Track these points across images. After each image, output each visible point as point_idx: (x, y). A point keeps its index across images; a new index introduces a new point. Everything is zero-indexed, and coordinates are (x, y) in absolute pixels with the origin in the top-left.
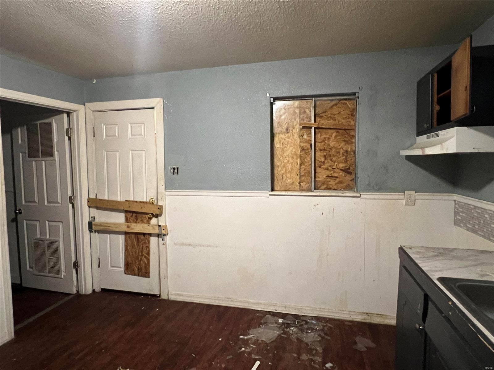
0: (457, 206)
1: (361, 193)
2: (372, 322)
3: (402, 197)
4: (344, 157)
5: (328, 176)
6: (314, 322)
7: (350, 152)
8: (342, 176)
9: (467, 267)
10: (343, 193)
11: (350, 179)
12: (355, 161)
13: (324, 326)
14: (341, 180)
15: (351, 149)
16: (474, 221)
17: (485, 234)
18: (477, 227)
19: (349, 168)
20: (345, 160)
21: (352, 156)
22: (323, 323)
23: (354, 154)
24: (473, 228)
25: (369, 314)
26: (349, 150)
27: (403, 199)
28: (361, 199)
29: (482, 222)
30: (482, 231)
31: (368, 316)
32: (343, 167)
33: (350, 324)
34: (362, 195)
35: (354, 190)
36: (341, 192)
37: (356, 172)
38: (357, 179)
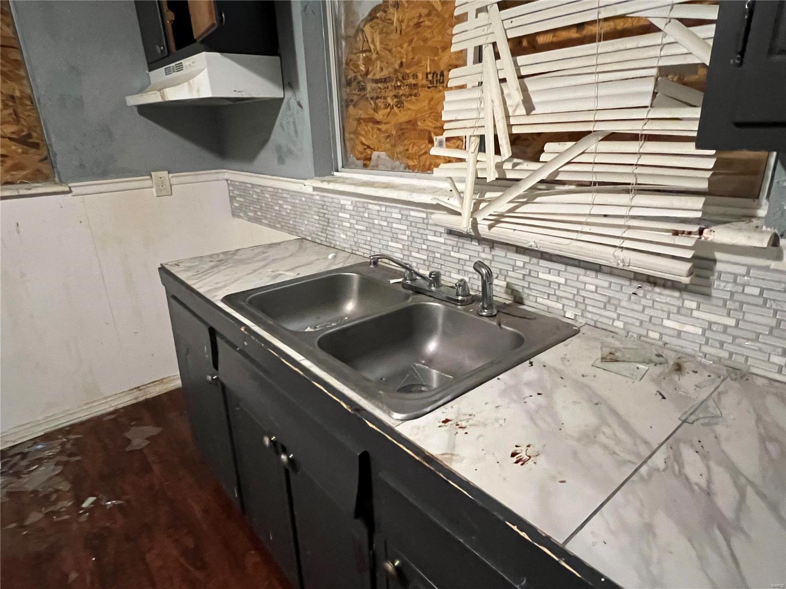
0: (231, 188)
1: (70, 185)
2: (149, 396)
3: (148, 183)
4: (10, 111)
6: (40, 447)
7: (21, 98)
8: (16, 152)
9: (255, 271)
10: (29, 189)
11: (37, 158)
12: (38, 119)
13: (63, 444)
14: (16, 161)
15: (21, 92)
16: (255, 206)
17: (270, 222)
18: (259, 213)
19: (29, 136)
20: (14, 117)
21: (29, 108)
22: (60, 439)
23: (32, 102)
24: (256, 216)
25: (140, 388)
26: (17, 94)
27: (151, 187)
28: (73, 196)
29: (264, 205)
30: (266, 218)
31: (140, 390)
32: (13, 133)
33: (112, 417)
34: (72, 189)
35: (54, 181)
36: (27, 186)
37: (48, 142)
38: (55, 157)
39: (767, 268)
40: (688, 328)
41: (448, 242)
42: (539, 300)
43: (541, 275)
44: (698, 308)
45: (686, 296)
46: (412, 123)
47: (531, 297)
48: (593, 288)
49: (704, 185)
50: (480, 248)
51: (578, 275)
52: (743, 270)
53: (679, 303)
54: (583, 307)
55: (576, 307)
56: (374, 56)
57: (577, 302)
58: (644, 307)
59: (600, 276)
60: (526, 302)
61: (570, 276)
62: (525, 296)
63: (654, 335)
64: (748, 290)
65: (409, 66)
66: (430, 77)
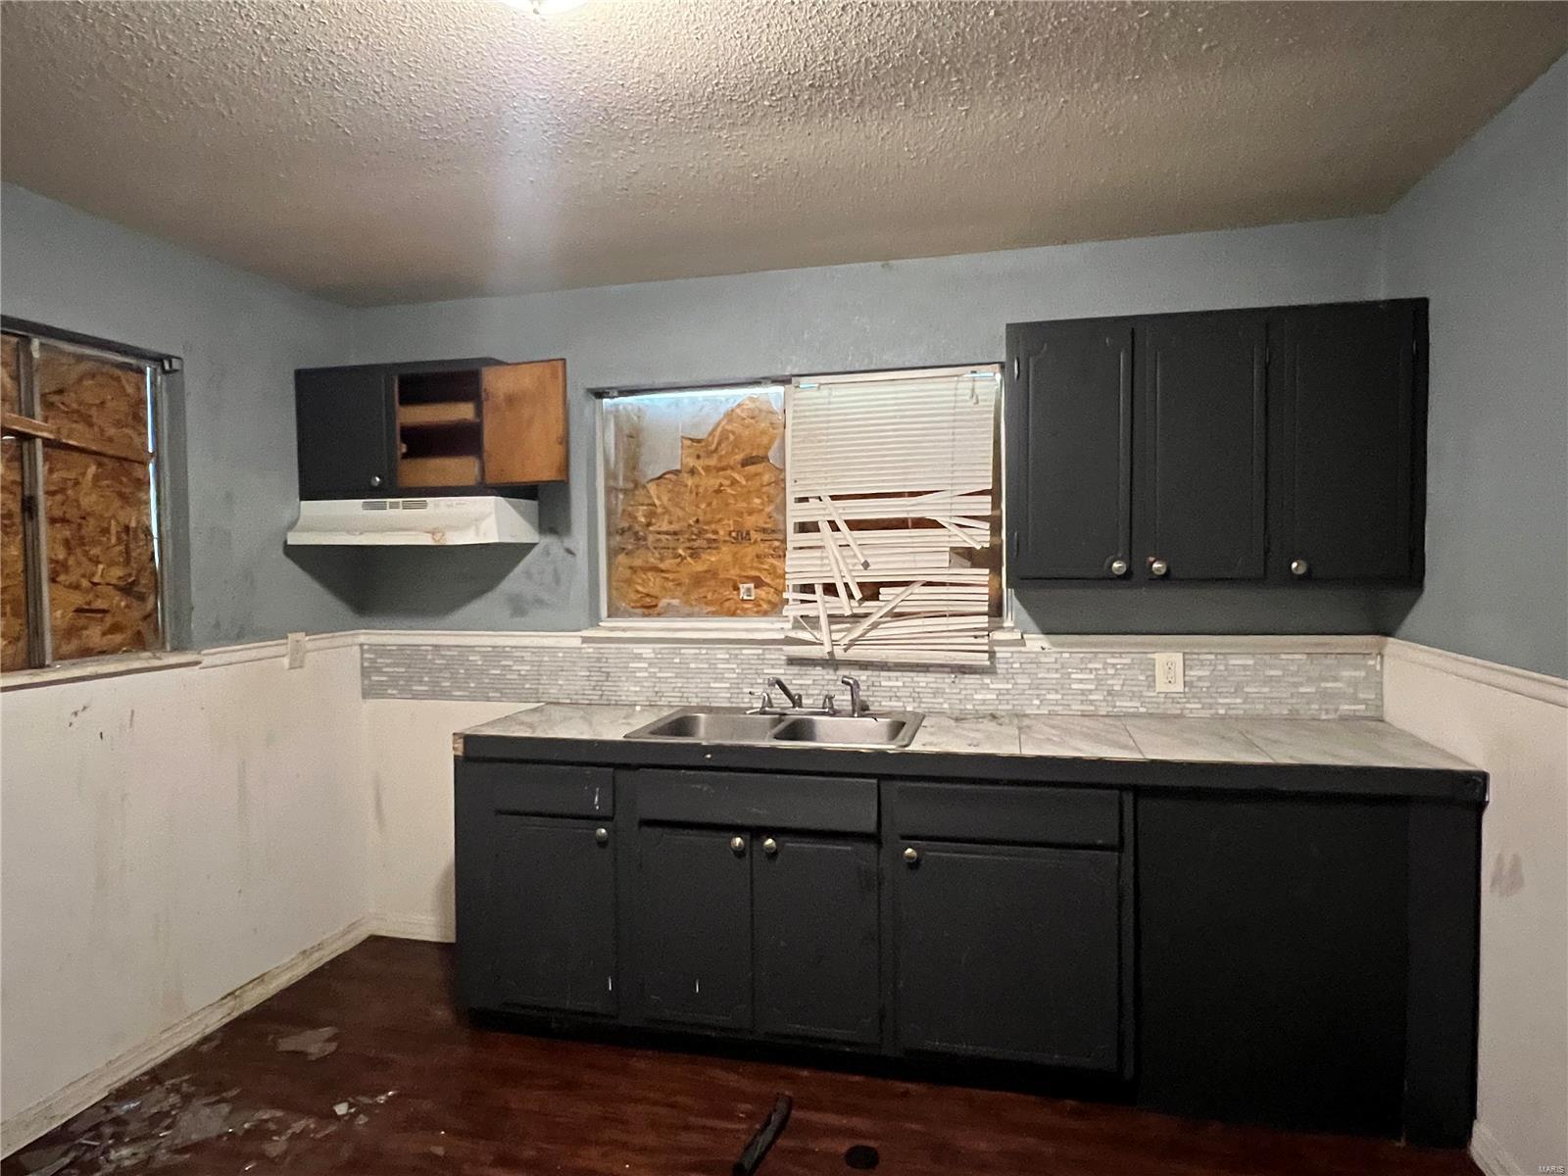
1: (203, 652)
3: (283, 649)
4: (122, 548)
5: (79, 610)
7: (136, 531)
8: (118, 606)
11: (142, 613)
14: (117, 619)
15: (137, 523)
16: (436, 675)
18: (445, 684)
19: (137, 582)
20: (125, 557)
21: (141, 544)
23: (147, 536)
24: (436, 689)
26: (133, 524)
27: (285, 656)
28: (201, 668)
29: (461, 671)
30: (463, 689)
31: (235, 998)
32: (119, 578)
39: (1020, 652)
40: (989, 697)
41: (788, 672)
42: (883, 703)
43: (883, 684)
44: (992, 683)
45: (984, 676)
46: (712, 573)
47: (876, 704)
48: (924, 684)
49: (986, 609)
50: (824, 672)
51: (912, 678)
52: (1009, 655)
53: (980, 682)
54: (918, 700)
55: (914, 701)
56: (659, 510)
57: (914, 698)
58: (961, 689)
59: (928, 674)
60: (871, 708)
61: (905, 679)
62: (868, 703)
63: (969, 707)
64: (1015, 666)
65: (709, 523)
66: (734, 534)
